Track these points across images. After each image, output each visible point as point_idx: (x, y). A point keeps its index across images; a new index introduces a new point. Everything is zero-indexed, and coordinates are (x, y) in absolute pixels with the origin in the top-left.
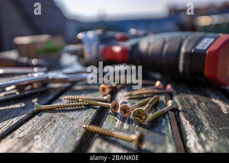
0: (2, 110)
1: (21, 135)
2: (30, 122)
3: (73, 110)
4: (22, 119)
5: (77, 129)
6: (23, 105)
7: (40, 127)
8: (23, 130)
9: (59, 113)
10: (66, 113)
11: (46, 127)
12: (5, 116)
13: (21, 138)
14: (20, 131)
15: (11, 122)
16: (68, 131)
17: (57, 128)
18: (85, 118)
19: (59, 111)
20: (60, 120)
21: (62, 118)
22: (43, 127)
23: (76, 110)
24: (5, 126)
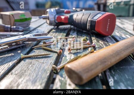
0: (1, 58)
1: (16, 73)
2: (19, 65)
3: (42, 58)
4: (14, 63)
5: (47, 69)
6: (13, 54)
7: (26, 68)
8: (17, 70)
9: (35, 60)
10: (39, 59)
11: (29, 68)
12: (4, 61)
13: (17, 74)
14: (15, 70)
15: (8, 65)
16: (42, 70)
17: (36, 68)
18: (50, 62)
19: (35, 58)
20: (37, 64)
21: (37, 62)
22: (28, 68)
23: (44, 57)
24: (6, 68)
